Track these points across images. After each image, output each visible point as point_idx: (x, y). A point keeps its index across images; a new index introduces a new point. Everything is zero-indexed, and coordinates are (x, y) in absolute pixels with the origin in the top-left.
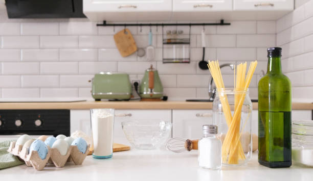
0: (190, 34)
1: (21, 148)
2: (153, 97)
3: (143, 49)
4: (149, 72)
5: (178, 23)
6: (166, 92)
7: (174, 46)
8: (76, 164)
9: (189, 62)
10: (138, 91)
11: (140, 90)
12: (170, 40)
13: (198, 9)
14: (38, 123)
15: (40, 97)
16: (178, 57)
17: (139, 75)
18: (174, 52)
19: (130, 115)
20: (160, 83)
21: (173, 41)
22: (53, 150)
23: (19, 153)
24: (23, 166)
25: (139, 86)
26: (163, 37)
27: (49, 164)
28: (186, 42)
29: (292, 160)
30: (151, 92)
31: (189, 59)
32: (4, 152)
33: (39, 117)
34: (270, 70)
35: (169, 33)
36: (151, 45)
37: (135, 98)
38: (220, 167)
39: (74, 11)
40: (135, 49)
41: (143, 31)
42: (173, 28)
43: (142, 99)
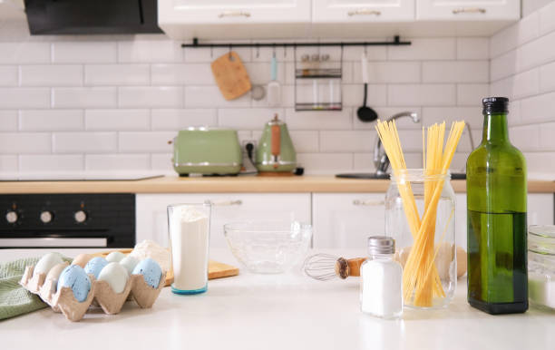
0: (341, 61)
1: (43, 280)
2: (279, 169)
3: (261, 87)
4: (273, 126)
5: (322, 41)
6: (301, 161)
7: (315, 81)
8: (142, 308)
9: (340, 109)
10: (254, 160)
11: (257, 157)
12: (307, 70)
13: (355, 19)
14: (80, 217)
15: (84, 169)
16: (321, 101)
17: (254, 132)
18: (316, 92)
19: (239, 203)
20: (290, 145)
21: (312, 73)
22: (99, 283)
23: (38, 289)
24: (47, 312)
25: (254, 151)
26: (295, 66)
27: (93, 307)
28: (336, 75)
29: (530, 299)
30: (276, 160)
31: (341, 104)
32: (14, 284)
33: (82, 206)
34: (488, 138)
35: (306, 59)
36: (274, 80)
37: (248, 171)
38: (401, 313)
39: (142, 21)
40: (249, 87)
41: (261, 55)
42: (312, 51)
43: (261, 173)
